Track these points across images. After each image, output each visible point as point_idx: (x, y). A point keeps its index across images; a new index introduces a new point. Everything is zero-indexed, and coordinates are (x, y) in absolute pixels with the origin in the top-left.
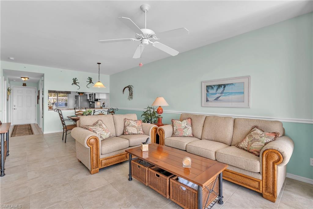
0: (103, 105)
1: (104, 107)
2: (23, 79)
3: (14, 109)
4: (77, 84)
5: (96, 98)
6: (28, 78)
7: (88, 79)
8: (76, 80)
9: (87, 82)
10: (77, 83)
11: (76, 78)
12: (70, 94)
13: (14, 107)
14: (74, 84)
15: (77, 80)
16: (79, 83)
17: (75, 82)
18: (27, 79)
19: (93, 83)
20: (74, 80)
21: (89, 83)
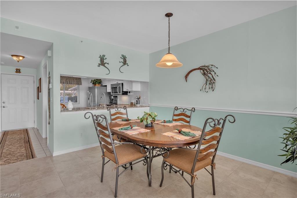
0: (137, 101)
1: (139, 104)
2: (15, 58)
3: (4, 107)
4: (106, 65)
5: (124, 90)
6: (24, 57)
7: (121, 58)
8: (104, 58)
9: (120, 62)
10: (105, 63)
11: (104, 56)
12: (80, 86)
13: (3, 105)
14: (102, 65)
15: (106, 59)
16: (108, 64)
17: (102, 63)
18: (21, 58)
19: (128, 65)
20: (101, 59)
21: (123, 64)
